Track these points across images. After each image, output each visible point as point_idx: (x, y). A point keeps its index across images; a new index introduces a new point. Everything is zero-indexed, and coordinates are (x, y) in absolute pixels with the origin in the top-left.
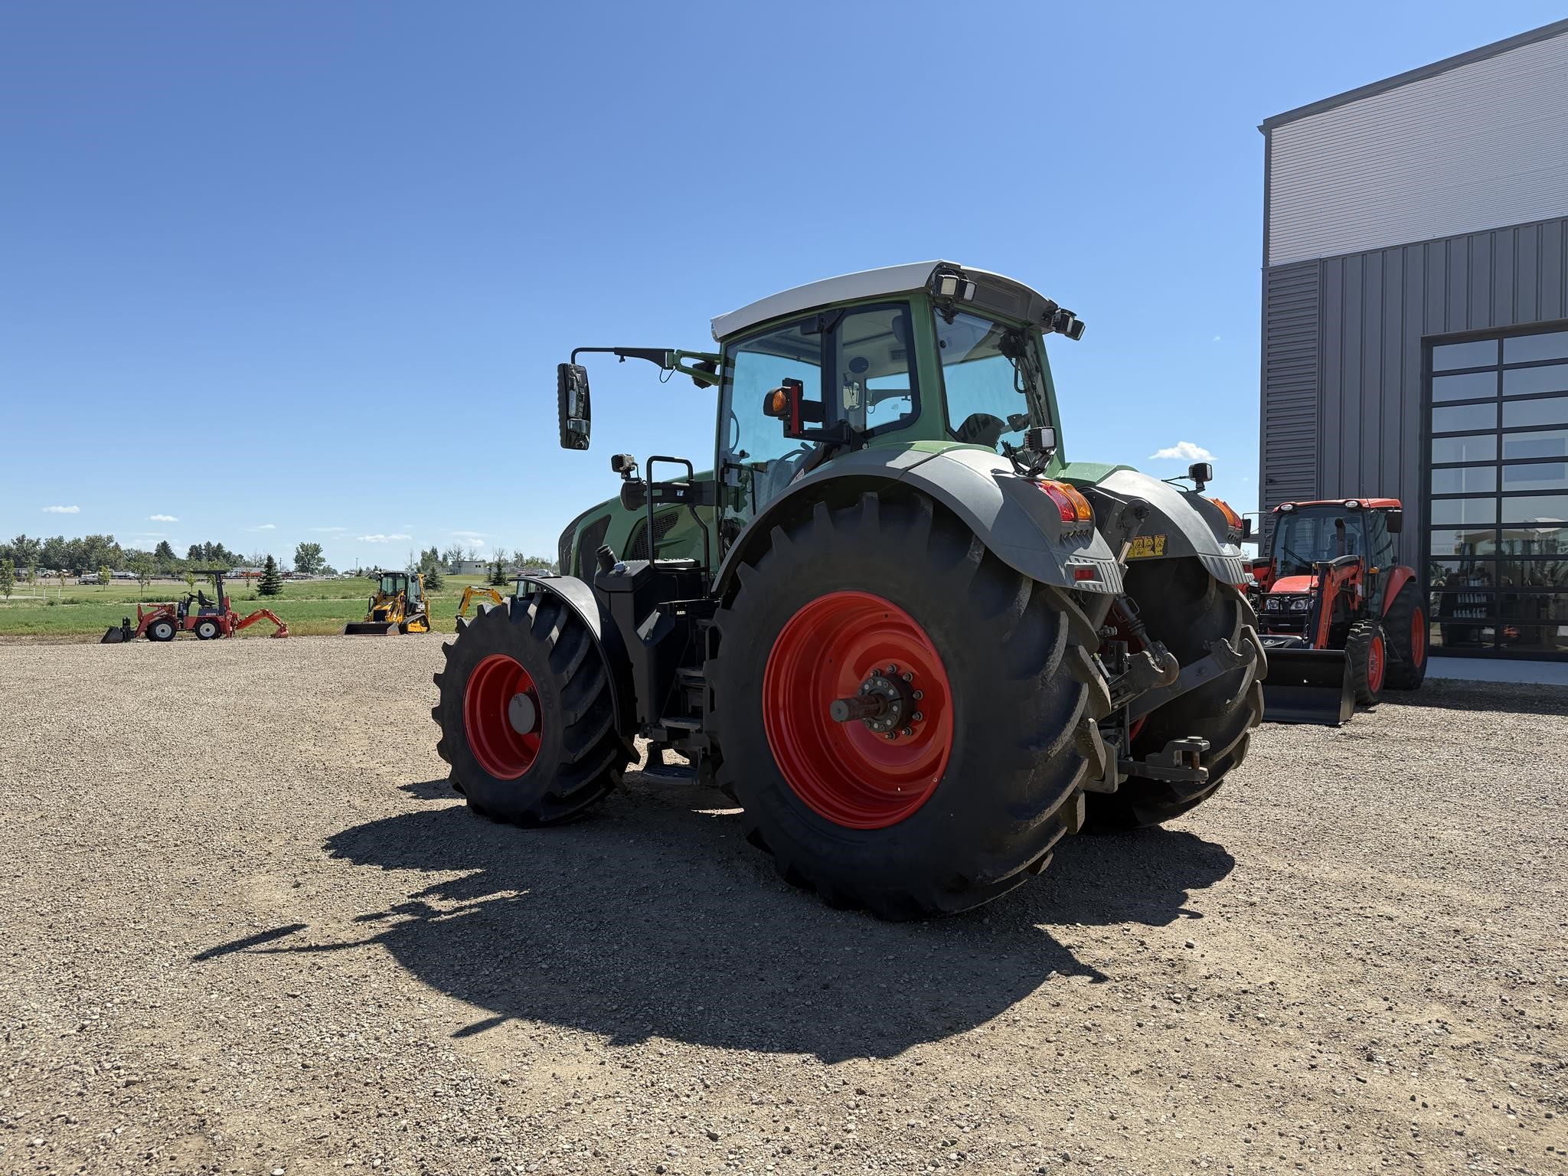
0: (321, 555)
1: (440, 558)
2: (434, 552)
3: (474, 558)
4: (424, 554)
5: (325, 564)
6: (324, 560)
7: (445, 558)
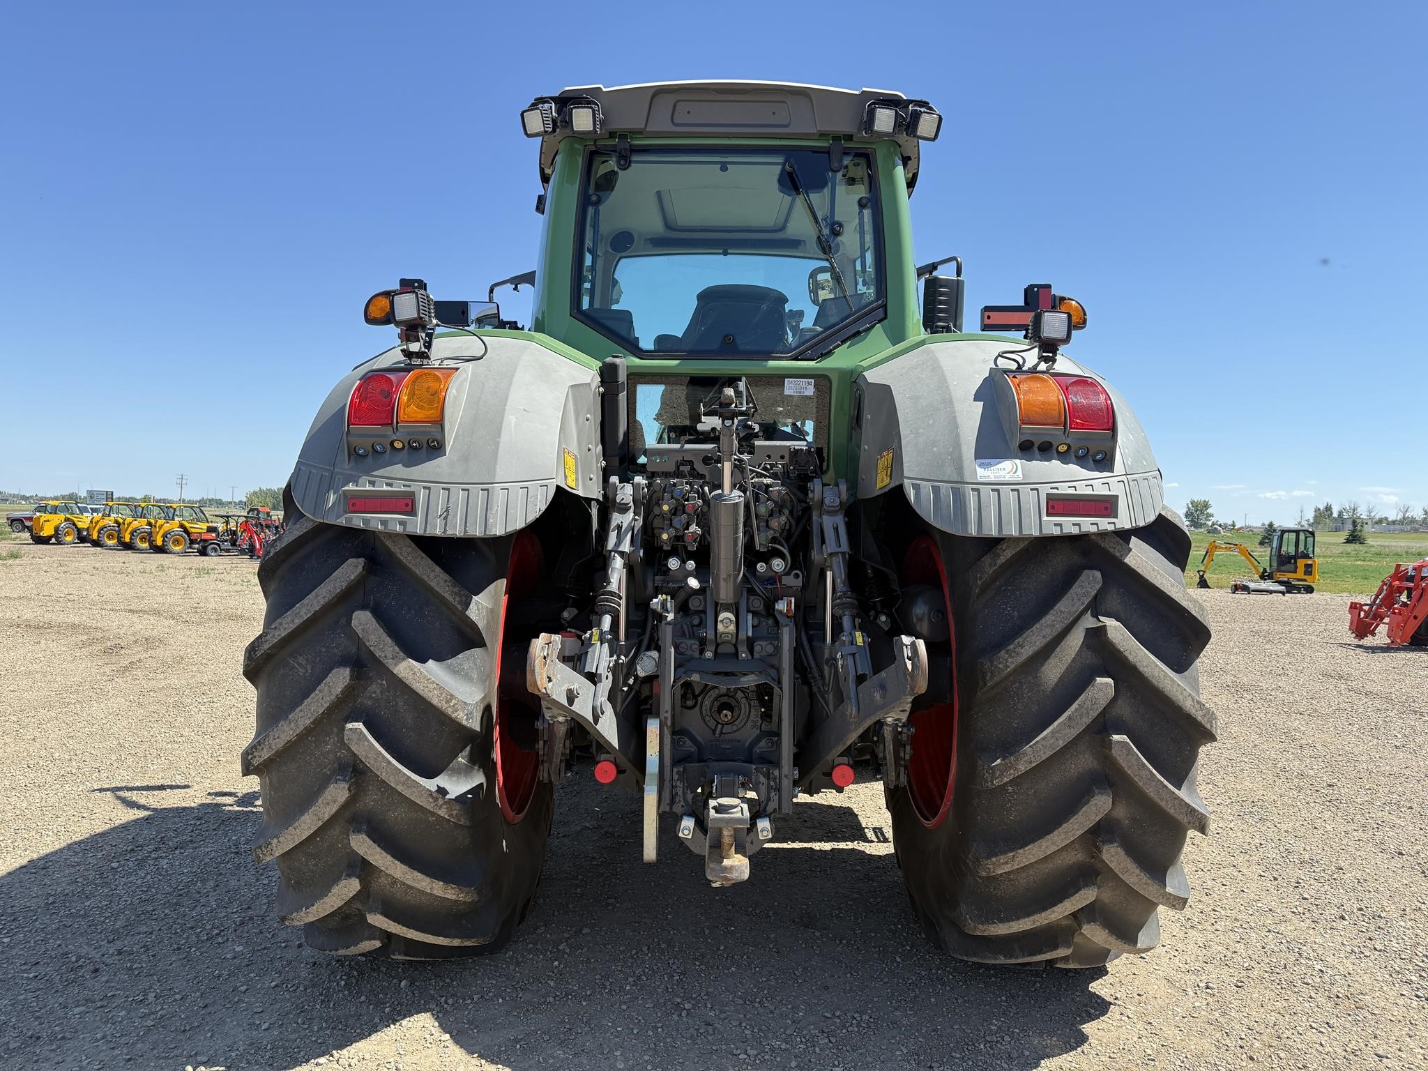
0: (1209, 511)
1: (1335, 515)
2: (1328, 508)
3: (1372, 514)
4: (1317, 510)
5: (1213, 519)
6: (1212, 516)
7: (1340, 513)
